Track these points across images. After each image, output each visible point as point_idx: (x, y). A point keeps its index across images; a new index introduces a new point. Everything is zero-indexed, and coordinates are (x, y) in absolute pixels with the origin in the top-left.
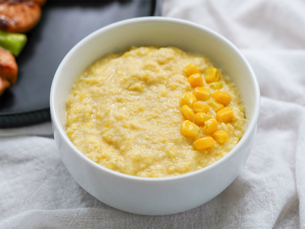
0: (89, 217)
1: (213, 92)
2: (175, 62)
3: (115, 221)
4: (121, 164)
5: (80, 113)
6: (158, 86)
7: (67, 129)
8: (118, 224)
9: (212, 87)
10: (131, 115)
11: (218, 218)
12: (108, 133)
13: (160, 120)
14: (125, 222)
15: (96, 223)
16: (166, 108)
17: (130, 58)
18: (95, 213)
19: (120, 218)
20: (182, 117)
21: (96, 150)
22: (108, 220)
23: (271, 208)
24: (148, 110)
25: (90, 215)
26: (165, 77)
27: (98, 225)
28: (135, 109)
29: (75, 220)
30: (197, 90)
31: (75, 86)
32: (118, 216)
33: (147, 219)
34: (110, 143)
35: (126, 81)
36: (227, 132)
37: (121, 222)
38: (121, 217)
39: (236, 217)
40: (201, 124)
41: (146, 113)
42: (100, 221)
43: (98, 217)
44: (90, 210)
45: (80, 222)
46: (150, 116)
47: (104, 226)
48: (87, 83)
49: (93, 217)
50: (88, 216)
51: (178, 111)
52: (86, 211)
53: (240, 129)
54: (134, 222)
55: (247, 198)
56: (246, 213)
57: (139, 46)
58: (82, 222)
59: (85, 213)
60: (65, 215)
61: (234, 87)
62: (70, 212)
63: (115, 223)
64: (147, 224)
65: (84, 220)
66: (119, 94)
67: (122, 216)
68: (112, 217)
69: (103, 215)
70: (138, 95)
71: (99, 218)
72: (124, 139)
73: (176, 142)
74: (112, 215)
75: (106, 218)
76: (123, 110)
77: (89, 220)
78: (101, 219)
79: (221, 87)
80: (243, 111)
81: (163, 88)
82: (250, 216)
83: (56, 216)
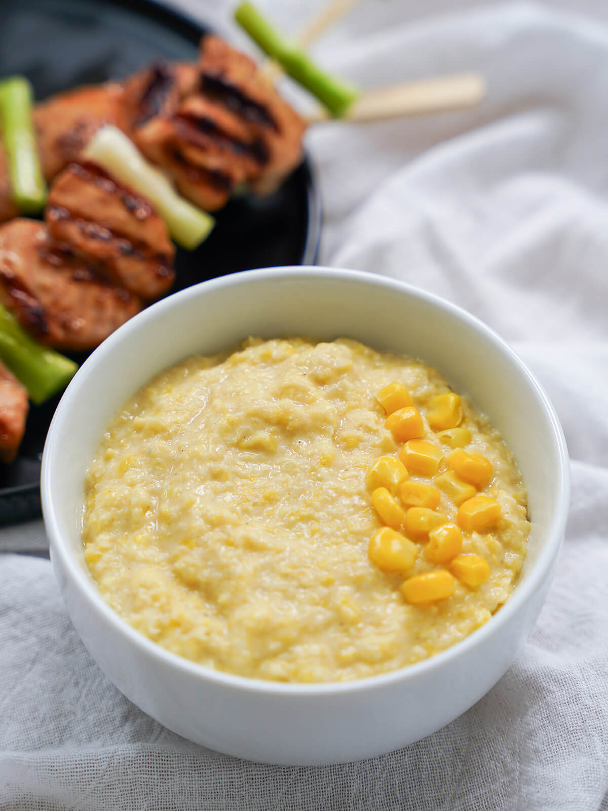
0: (139, 769)
1: (448, 453)
2: (355, 378)
3: (204, 779)
4: (221, 642)
5: (118, 507)
6: (312, 439)
7: (84, 547)
8: (212, 785)
9: (446, 440)
10: (246, 511)
11: (460, 767)
12: (188, 559)
13: (316, 526)
14: (229, 780)
15: (156, 784)
16: (334, 495)
17: (245, 367)
18: (155, 758)
19: (217, 770)
20: (372, 517)
21: (157, 605)
22: (188, 775)
23: (596, 750)
24: (288, 499)
25: (142, 764)
26: (331, 416)
27: (162, 788)
28: (256, 496)
29: (104, 777)
30: (409, 449)
31: (108, 435)
32: (211, 764)
33: (284, 772)
34: (193, 585)
35: (233, 425)
36: (487, 558)
37: (220, 780)
38: (219, 766)
39: (506, 766)
40: (420, 537)
41: (282, 507)
42: (166, 777)
43: (161, 769)
44: (141, 751)
45: (117, 782)
46: (292, 514)
47: (176, 790)
48: (139, 429)
49: (150, 769)
50: (136, 766)
51: (364, 503)
52: (132, 753)
53: (517, 549)
54: (252, 779)
55: (534, 720)
56: (532, 759)
57: (266, 337)
58: (121, 781)
59: (128, 759)
60: (78, 766)
61: (499, 439)
62: (91, 758)
63: (205, 782)
64: (284, 784)
65: (126, 777)
66: (216, 458)
67: (222, 766)
68: (196, 768)
69: (174, 762)
70: (265, 462)
71: (164, 770)
72: (229, 577)
73: (358, 584)
74: (198, 762)
75: (183, 772)
76: (225, 499)
77: (139, 776)
78: (169, 773)
79: (468, 440)
80: (523, 500)
81: (324, 444)
82: (545, 770)
83: (55, 768)
